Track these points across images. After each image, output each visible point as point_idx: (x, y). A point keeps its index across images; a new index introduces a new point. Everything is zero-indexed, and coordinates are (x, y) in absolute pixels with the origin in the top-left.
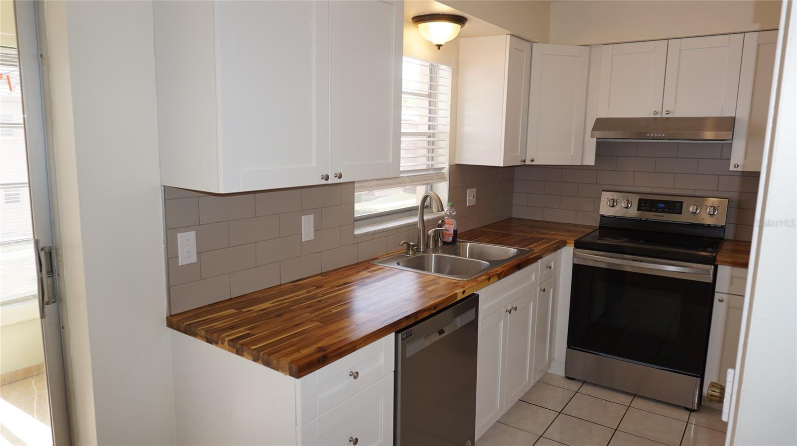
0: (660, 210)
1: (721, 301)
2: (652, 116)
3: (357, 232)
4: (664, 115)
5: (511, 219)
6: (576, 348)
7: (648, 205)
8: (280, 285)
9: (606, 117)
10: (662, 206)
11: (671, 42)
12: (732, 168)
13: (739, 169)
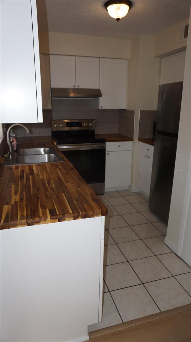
0: (74, 126)
1: (108, 154)
2: (73, 87)
4: (77, 87)
7: (70, 124)
10: (75, 124)
11: (76, 57)
12: (100, 108)
13: (102, 108)
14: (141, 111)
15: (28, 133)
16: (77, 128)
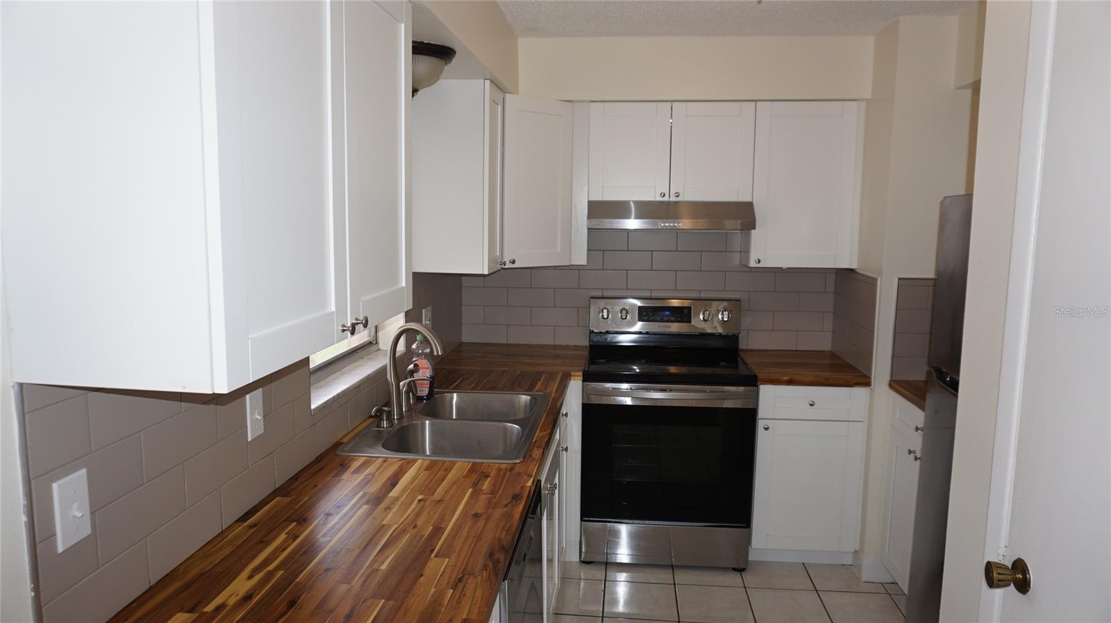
0: (665, 319)
1: (766, 429)
2: (659, 199)
3: (314, 405)
4: (673, 199)
5: (461, 344)
6: (591, 519)
7: (650, 314)
8: (223, 531)
9: (600, 199)
10: (667, 313)
11: (675, 105)
12: (753, 264)
13: (761, 265)
14: (899, 279)
15: (438, 355)
16: (675, 327)
